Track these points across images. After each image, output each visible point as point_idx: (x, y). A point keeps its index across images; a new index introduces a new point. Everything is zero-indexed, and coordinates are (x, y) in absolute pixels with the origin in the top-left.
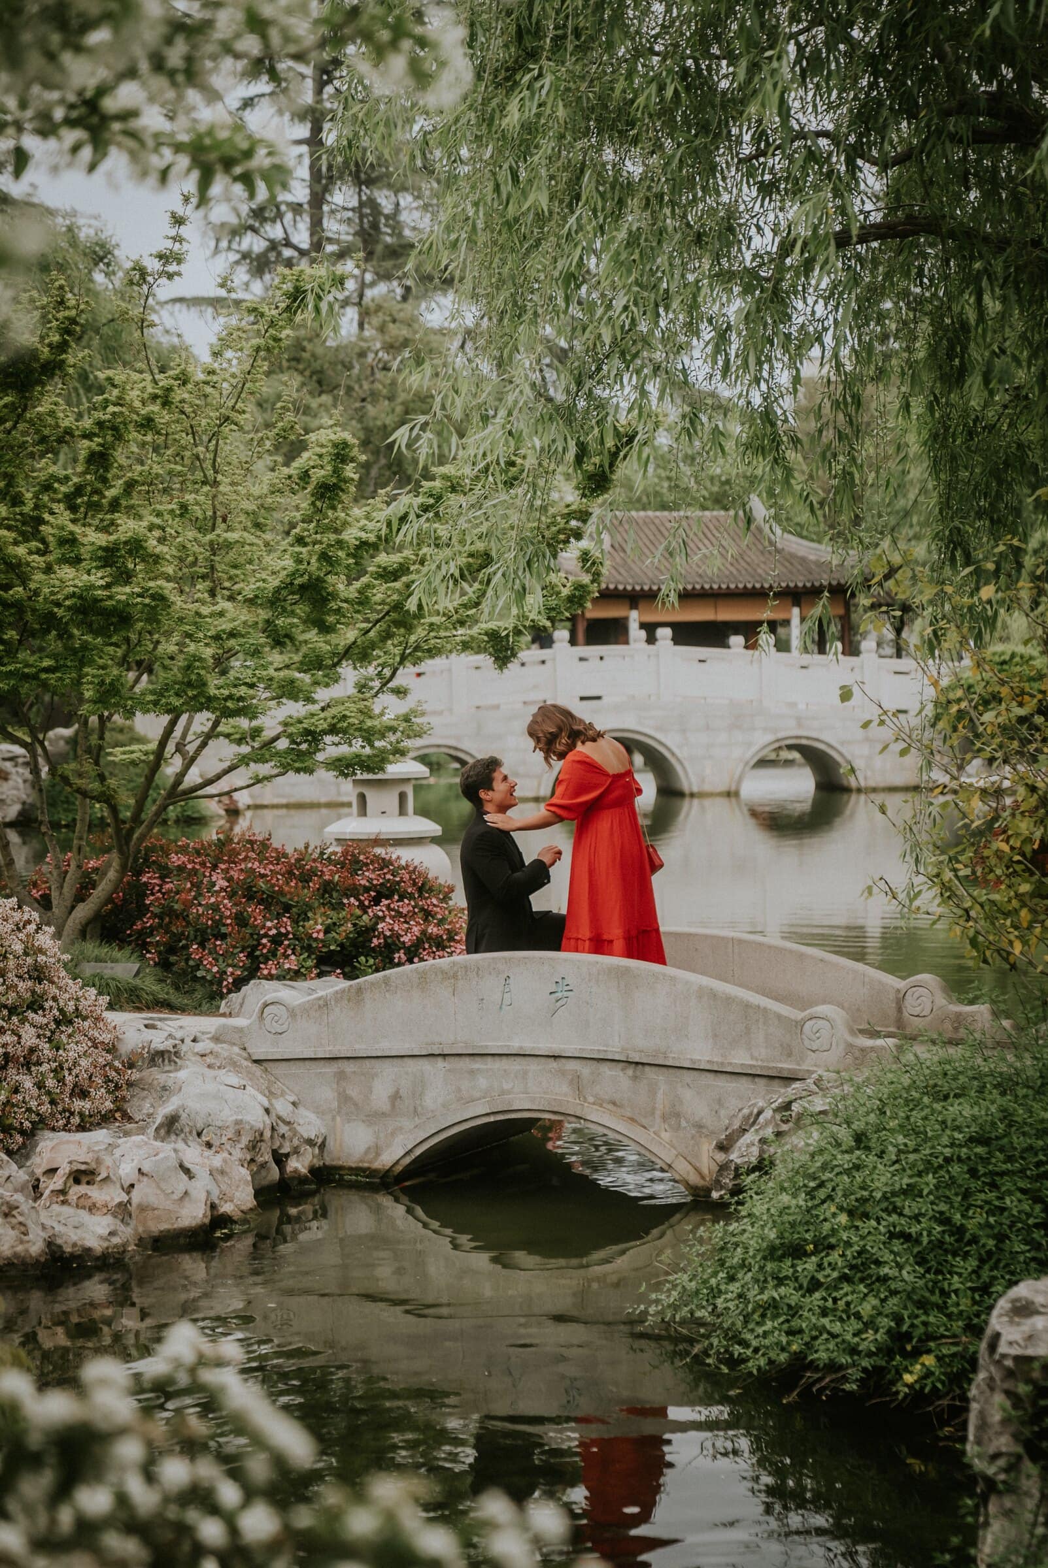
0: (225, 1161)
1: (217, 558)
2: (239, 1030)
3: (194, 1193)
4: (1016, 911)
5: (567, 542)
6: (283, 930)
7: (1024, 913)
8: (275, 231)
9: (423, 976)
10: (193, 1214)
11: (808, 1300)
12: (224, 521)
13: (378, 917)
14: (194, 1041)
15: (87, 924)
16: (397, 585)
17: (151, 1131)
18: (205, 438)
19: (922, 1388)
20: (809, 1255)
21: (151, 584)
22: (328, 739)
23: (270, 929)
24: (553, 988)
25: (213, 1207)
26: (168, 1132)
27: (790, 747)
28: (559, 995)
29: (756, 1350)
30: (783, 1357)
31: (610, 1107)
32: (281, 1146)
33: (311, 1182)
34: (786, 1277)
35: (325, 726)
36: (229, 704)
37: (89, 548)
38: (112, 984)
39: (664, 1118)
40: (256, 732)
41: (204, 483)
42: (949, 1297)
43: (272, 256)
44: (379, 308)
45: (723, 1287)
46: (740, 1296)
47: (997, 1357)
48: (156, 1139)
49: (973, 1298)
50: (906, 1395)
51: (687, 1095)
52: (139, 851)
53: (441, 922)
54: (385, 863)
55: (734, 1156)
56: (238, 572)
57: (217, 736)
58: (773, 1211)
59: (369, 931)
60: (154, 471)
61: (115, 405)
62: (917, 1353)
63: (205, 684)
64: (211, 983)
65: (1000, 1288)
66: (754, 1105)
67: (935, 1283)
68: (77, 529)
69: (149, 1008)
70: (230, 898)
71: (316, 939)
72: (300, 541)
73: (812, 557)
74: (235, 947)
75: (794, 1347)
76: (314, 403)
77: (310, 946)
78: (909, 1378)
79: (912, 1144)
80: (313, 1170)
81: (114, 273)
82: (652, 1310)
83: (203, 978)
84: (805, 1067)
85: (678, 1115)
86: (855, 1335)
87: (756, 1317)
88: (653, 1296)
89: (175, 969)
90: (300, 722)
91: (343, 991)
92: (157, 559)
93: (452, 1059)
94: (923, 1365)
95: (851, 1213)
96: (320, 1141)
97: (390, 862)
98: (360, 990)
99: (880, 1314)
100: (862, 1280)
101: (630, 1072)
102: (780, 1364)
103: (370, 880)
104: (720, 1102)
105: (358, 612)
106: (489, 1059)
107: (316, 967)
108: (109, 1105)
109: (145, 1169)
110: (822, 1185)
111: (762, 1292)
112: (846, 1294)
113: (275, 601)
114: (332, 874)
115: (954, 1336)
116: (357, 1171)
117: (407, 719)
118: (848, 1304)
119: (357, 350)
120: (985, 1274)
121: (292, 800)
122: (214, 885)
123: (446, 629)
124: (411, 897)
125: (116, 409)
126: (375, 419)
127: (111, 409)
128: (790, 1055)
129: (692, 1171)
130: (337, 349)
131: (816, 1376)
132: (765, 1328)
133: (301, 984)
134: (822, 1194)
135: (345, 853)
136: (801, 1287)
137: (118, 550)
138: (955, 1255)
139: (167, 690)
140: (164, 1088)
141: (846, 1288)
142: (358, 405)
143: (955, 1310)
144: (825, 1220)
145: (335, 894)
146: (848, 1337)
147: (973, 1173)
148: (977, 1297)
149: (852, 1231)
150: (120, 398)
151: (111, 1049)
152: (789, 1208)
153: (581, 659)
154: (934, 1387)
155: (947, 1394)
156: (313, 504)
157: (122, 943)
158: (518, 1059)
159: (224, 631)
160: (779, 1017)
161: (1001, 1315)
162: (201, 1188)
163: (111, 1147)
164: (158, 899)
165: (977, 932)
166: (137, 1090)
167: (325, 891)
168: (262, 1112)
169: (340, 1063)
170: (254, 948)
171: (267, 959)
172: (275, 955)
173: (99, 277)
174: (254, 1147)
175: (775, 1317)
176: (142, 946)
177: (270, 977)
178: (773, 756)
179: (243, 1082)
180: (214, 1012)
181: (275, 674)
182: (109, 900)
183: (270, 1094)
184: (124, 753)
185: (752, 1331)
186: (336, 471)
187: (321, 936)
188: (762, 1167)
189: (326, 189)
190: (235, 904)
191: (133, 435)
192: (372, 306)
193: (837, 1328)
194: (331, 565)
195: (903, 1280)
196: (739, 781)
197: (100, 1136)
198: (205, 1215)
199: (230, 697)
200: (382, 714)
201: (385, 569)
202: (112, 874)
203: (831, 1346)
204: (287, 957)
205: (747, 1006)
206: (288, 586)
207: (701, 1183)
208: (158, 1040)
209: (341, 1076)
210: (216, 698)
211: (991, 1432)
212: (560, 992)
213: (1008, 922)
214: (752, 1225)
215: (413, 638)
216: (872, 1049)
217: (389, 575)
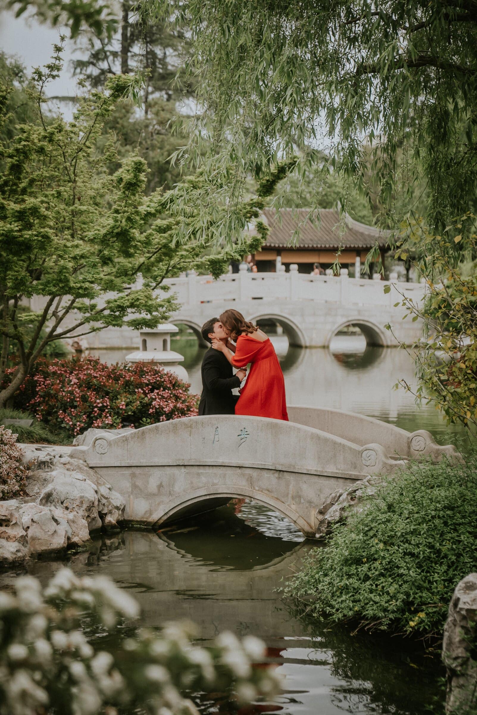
0: (75, 516)
1: (75, 219)
2: (83, 452)
3: (59, 532)
4: (468, 397)
5: (250, 217)
6: (105, 404)
7: (472, 398)
8: (104, 65)
9: (175, 426)
10: (59, 542)
11: (363, 585)
12: (79, 200)
13: (153, 399)
14: (60, 457)
15: (6, 401)
16: (166, 235)
17: (38, 501)
18: (70, 159)
19: (419, 629)
20: (365, 564)
21: (42, 230)
22: (129, 310)
23: (99, 403)
24: (240, 433)
25: (69, 538)
26: (47, 502)
27: (354, 325)
28: (242, 436)
29: (337, 610)
30: (351, 613)
31: (266, 492)
32: (103, 510)
33: (117, 528)
34: (353, 574)
35: (128, 304)
36: (80, 291)
37: (11, 211)
38: (19, 429)
39: (293, 498)
40: (93, 307)
41: (69, 182)
42: (433, 584)
43: (102, 78)
44: (156, 103)
45: (321, 579)
46: (329, 583)
47: (458, 610)
48: (40, 505)
49: (444, 585)
50: (411, 632)
51: (305, 487)
52: (33, 365)
53: (184, 402)
54: (156, 372)
55: (327, 517)
56: (86, 226)
57: (74, 308)
58: (347, 542)
59: (149, 405)
60: (44, 175)
61: (25, 141)
62: (416, 612)
63: (68, 281)
64: (69, 430)
65: (457, 580)
66: (338, 492)
67: (426, 577)
68: (5, 202)
69: (37, 442)
70: (79, 388)
71: (122, 409)
72: (117, 211)
73: (367, 233)
74: (81, 412)
75: (356, 609)
76: (123, 150)
77: (118, 412)
78: (412, 624)
79: (416, 509)
80: (118, 522)
81: (23, 81)
82: (286, 590)
83: (65, 427)
84: (362, 474)
85: (300, 497)
86: (386, 602)
87: (338, 593)
88: (287, 583)
89: (50, 423)
90: (116, 301)
91: (135, 433)
92: (45, 217)
93: (189, 467)
94: (419, 617)
95: (385, 543)
96: (122, 507)
97: (159, 372)
98: (143, 433)
99: (399, 592)
100: (390, 576)
101: (276, 475)
102: (349, 617)
103: (149, 380)
104: (320, 490)
105: (145, 247)
106: (207, 468)
107: (121, 422)
108: (17, 488)
109: (35, 520)
110: (371, 529)
111: (341, 580)
112: (382, 583)
113: (104, 241)
114: (130, 377)
115: (435, 603)
116: (141, 522)
117: (169, 301)
118: (383, 587)
119: (144, 124)
120: (451, 573)
121: (109, 346)
122: (71, 381)
123: (189, 258)
124: (169, 389)
125: (26, 143)
126: (153, 158)
127: (23, 143)
128: (355, 468)
129: (306, 524)
130: (135, 123)
131: (367, 622)
132: (342, 599)
133: (112, 431)
134: (371, 533)
135: (137, 367)
136: (360, 579)
137: (26, 213)
138: (436, 564)
139: (49, 283)
140: (45, 480)
141: (382, 579)
142: (144, 151)
143: (435, 590)
144: (373, 546)
145: (131, 387)
146: (383, 603)
147: (446, 524)
148: (446, 584)
149: (386, 552)
150: (27, 137)
151: (19, 460)
152: (355, 540)
153: (253, 279)
154: (425, 628)
155: (431, 631)
156: (124, 192)
157: (24, 410)
158: (222, 468)
159: (78, 255)
160: (350, 449)
161: (460, 590)
162: (63, 529)
163: (18, 508)
164: (42, 388)
165: (449, 407)
166: (31, 481)
167: (127, 385)
168: (94, 492)
169: (133, 469)
170: (91, 413)
171: (97, 418)
172: (101, 417)
173: (16, 84)
174: (89, 510)
175: (347, 593)
176: (34, 411)
177: (98, 427)
178: (345, 330)
179: (85, 478)
180: (70, 444)
181: (104, 277)
182: (18, 388)
183: (98, 484)
184: (27, 316)
185: (336, 600)
186: (136, 176)
187: (124, 407)
188: (342, 521)
189: (130, 45)
190: (81, 391)
191: (34, 156)
192: (153, 103)
193: (377, 599)
194: (132, 223)
195: (410, 576)
196: (329, 341)
197: (13, 503)
198: (64, 543)
199: (81, 288)
200: (157, 298)
201: (160, 227)
202: (19, 376)
203: (375, 608)
204: (107, 417)
205: (335, 443)
206: (110, 233)
207: (310, 530)
208: (42, 456)
209: (133, 475)
210: (73, 288)
211: (454, 646)
212: (243, 435)
213: (464, 403)
214: (337, 548)
215: (172, 262)
216: (396, 465)
217: (162, 230)
